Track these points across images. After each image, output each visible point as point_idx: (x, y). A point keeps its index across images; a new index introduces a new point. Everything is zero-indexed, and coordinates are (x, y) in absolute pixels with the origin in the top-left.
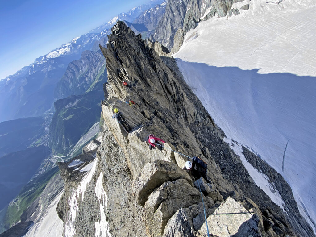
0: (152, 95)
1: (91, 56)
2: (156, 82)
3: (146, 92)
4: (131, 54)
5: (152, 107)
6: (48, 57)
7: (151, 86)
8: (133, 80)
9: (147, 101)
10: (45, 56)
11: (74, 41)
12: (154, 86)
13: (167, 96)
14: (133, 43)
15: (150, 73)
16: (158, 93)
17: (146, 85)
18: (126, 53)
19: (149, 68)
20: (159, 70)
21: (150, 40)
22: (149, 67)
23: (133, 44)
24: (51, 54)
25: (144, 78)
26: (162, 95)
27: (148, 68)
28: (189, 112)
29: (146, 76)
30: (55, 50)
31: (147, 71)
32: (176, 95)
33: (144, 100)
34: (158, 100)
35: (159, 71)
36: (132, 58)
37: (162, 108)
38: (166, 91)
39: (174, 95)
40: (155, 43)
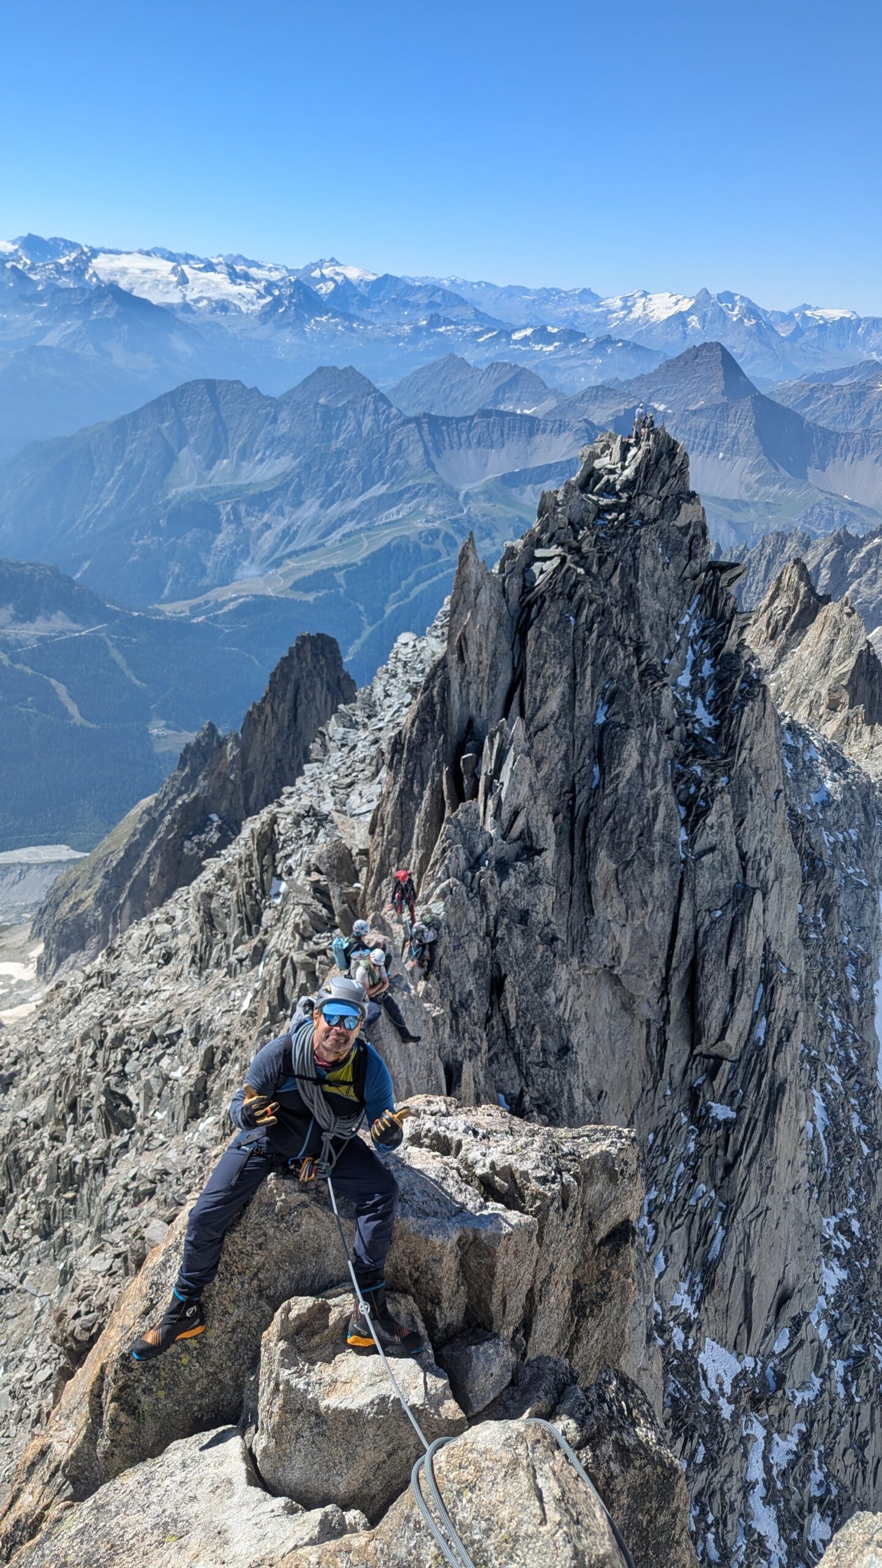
0: (562, 986)
1: (359, 424)
2: (644, 902)
3: (541, 948)
4: (602, 665)
5: (517, 1057)
6: (102, 265)
7: (599, 908)
8: (515, 832)
9: (511, 1006)
10: (92, 250)
11: (323, 279)
12: (614, 920)
13: (662, 1032)
14: (663, 591)
15: (646, 831)
16: (617, 980)
17: (571, 884)
18: (579, 643)
19: (657, 798)
20: (714, 839)
21: (804, 567)
22: (663, 789)
23: (657, 598)
24: (135, 264)
25: (584, 837)
26: (628, 1005)
27: (650, 793)
28: (749, 1249)
29: (606, 831)
30: (170, 257)
31: (633, 809)
32: (726, 1066)
33: (496, 987)
34: (577, 1036)
35: (712, 849)
36: (593, 687)
37: (571, 1098)
38: (676, 1000)
39: (719, 1060)
40: (831, 610)
